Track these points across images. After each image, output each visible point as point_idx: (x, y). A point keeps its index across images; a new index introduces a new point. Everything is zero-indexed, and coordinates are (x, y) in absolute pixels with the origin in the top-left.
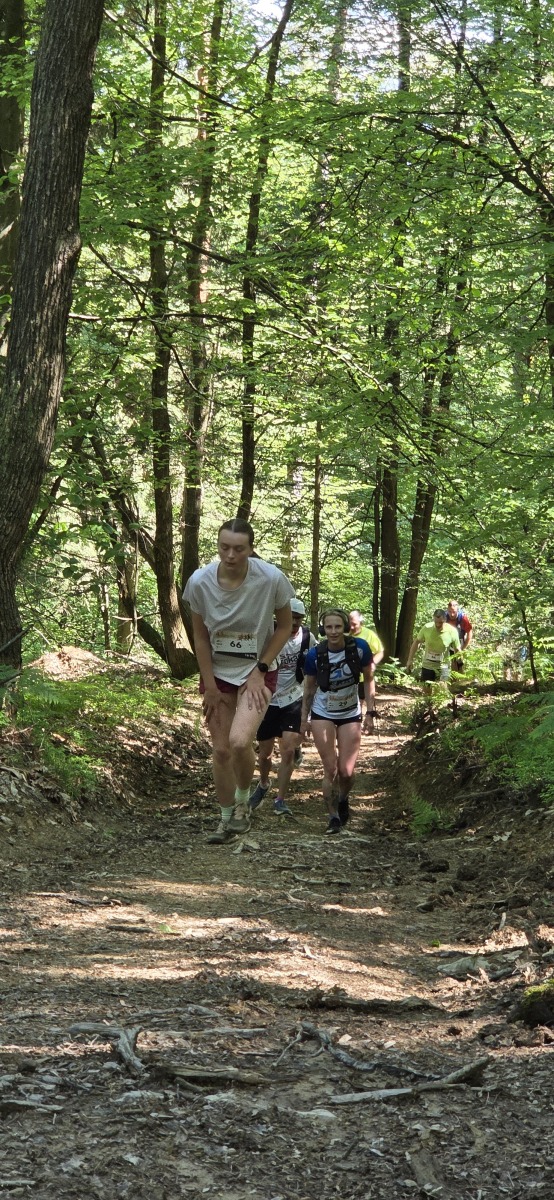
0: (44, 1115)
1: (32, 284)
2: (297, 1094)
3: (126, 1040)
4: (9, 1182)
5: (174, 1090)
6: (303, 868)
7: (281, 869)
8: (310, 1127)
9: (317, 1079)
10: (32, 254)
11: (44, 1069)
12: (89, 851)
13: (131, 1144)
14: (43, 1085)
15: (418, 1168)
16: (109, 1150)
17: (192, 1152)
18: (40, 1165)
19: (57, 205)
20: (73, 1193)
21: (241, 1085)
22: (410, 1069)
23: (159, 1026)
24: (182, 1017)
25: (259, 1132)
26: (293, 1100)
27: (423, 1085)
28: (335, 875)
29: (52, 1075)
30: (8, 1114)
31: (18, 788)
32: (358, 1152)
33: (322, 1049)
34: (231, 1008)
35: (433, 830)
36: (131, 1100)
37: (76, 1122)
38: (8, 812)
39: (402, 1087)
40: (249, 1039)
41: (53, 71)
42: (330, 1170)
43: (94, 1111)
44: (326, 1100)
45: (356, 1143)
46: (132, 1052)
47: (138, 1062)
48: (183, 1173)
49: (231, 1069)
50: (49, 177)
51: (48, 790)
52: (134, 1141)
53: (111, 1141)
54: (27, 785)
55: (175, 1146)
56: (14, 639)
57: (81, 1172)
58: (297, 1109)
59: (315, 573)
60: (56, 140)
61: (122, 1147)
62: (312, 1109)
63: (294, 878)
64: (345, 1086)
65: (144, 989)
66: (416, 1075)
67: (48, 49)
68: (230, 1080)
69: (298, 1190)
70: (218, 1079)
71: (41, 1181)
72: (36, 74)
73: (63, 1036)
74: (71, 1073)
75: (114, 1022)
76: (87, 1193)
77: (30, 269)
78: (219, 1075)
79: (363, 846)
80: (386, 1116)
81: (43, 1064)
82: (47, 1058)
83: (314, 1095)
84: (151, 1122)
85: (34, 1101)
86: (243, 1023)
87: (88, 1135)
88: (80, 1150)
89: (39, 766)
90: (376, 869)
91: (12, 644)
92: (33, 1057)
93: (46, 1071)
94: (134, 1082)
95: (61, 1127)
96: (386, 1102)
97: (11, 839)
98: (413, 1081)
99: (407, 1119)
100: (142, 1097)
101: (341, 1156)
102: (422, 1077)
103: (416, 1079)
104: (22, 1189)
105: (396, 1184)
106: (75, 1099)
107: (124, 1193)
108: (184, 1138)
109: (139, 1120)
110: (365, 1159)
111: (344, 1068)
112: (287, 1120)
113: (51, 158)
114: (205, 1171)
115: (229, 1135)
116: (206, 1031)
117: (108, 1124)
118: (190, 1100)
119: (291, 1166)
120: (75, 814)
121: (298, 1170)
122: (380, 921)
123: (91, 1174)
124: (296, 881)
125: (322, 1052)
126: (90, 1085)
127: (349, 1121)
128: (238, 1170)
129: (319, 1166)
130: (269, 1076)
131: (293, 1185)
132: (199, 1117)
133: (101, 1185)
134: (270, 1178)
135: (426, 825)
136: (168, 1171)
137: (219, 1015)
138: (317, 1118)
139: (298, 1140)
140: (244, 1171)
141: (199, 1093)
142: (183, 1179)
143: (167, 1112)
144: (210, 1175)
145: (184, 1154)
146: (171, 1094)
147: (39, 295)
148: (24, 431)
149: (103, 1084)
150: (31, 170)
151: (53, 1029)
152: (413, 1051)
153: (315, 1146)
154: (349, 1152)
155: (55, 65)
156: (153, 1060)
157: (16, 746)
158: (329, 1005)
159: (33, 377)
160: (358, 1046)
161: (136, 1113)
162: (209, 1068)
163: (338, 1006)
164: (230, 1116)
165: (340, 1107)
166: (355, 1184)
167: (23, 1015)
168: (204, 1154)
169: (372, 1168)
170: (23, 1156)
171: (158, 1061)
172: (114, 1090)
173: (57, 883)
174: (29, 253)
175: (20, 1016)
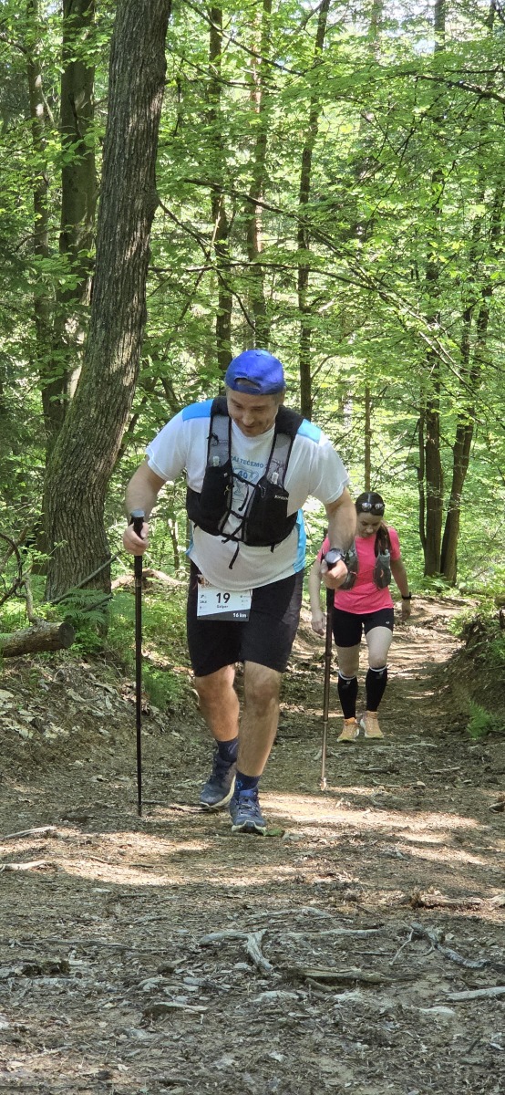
0: (191, 1015)
1: (115, 239)
2: (417, 992)
3: (254, 940)
5: (304, 990)
6: (375, 772)
7: (359, 774)
8: (433, 1023)
9: (433, 977)
10: (113, 213)
11: (181, 970)
12: (181, 759)
13: (275, 1043)
14: (186, 987)
16: (256, 1049)
17: (331, 1049)
18: (195, 1063)
19: (136, 167)
20: (229, 1090)
21: (365, 984)
23: (276, 927)
24: (298, 918)
25: (388, 1029)
26: (413, 997)
28: (409, 778)
29: (189, 976)
30: (159, 1015)
31: (112, 702)
32: (480, 1047)
33: (432, 948)
34: (341, 910)
35: (488, 732)
36: (268, 1000)
37: (221, 1021)
38: (105, 724)
40: (364, 940)
41: (129, 44)
42: (457, 1065)
43: (236, 1011)
44: (444, 997)
45: (479, 1039)
46: (260, 955)
47: (266, 962)
48: (327, 1069)
49: (355, 969)
50: (128, 141)
52: (277, 1039)
53: (256, 1039)
54: (119, 699)
55: (316, 1044)
56: (104, 566)
57: (234, 1069)
58: (417, 1005)
60: (133, 107)
61: (268, 1046)
62: (432, 1006)
63: (372, 782)
64: (460, 983)
65: (255, 891)
67: (124, 23)
68: (355, 980)
69: (430, 1084)
70: (345, 978)
72: (113, 47)
73: (190, 937)
74: (205, 973)
75: (234, 923)
76: (241, 1090)
77: (112, 227)
78: (346, 975)
79: (431, 750)
80: (501, 1012)
81: (179, 965)
82: (182, 960)
83: (433, 993)
84: (290, 1021)
85: (180, 1002)
86: (356, 924)
87: (234, 1034)
88: (228, 1048)
89: (129, 682)
90: (446, 772)
91: (102, 570)
92: (168, 959)
93: (182, 972)
94: (267, 982)
95: (208, 1027)
96: (499, 999)
97: (111, 751)
100: (278, 997)
101: (463, 1050)
104: (182, 1087)
106: (217, 1000)
107: (274, 1089)
108: (321, 1036)
109: (281, 1019)
110: (486, 1053)
111: (454, 967)
112: (412, 1016)
113: (129, 123)
114: (344, 1067)
115: (361, 1032)
116: (323, 933)
117: (251, 1023)
118: (322, 1000)
119: (422, 1062)
120: (164, 725)
121: (427, 1065)
123: (243, 1071)
125: (432, 951)
126: (229, 986)
127: (468, 1017)
128: (374, 1066)
129: (446, 1061)
130: (390, 976)
131: (427, 1078)
132: (333, 1016)
133: (253, 1082)
134: (404, 1073)
135: (482, 728)
136: (311, 1068)
137: (331, 916)
138: (438, 1015)
139: (423, 1035)
140: (380, 1066)
141: (328, 992)
142: (326, 1075)
143: (303, 1010)
144: (350, 1071)
145: (324, 1051)
146: (304, 994)
147: (121, 250)
148: (109, 375)
149: (239, 985)
150: (111, 136)
151: (179, 931)
153: (440, 1041)
154: (473, 1046)
155: (131, 38)
156: (280, 961)
157: (108, 664)
158: (428, 903)
159: (117, 326)
160: (463, 944)
161: (278, 1013)
162: (335, 968)
163: (436, 906)
164: (359, 1014)
165: (457, 1003)
166: (481, 1077)
167: (151, 918)
168: (342, 1052)
169: (496, 1062)
170: (178, 1054)
171: (284, 961)
172: (251, 991)
173: (160, 792)
174: (111, 212)
175: (148, 918)
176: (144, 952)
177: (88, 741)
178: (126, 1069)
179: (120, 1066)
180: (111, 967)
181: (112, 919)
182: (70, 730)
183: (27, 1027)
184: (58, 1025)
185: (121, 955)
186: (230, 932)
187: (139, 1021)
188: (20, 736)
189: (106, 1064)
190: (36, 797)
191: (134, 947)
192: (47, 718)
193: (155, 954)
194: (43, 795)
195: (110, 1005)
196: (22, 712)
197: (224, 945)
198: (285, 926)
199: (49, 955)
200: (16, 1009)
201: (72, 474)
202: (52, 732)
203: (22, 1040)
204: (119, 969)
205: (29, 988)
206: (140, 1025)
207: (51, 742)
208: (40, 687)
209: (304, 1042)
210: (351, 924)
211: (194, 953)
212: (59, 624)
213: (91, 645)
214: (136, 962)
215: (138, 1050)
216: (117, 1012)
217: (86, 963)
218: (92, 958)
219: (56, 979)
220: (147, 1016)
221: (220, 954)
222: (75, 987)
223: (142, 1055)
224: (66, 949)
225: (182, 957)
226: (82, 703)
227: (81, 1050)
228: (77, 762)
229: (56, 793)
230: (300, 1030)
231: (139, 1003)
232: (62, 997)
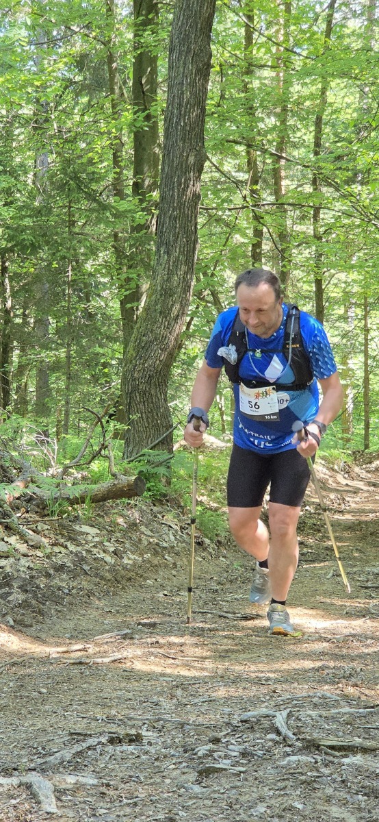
0: (234, 775)
1: (173, 187)
3: (281, 719)
5: (319, 755)
6: (373, 587)
7: (361, 588)
10: (172, 166)
11: (226, 740)
13: (297, 795)
14: (230, 753)
16: (282, 800)
17: (339, 800)
18: (236, 810)
19: (189, 132)
21: (365, 750)
23: (298, 707)
24: (314, 700)
29: (232, 744)
30: (210, 774)
31: (175, 536)
34: (347, 694)
36: (292, 763)
37: (256, 779)
38: (169, 553)
40: (365, 717)
41: (183, 39)
43: (267, 771)
46: (286, 728)
47: (290, 734)
48: (334, 815)
49: (357, 739)
50: (183, 112)
52: (298, 793)
53: (282, 793)
54: (180, 533)
55: (327, 797)
56: (168, 432)
57: (266, 815)
59: (366, 378)
60: (187, 87)
61: (291, 797)
63: (370, 596)
65: (282, 679)
67: (180, 23)
68: (357, 747)
70: (349, 747)
72: (171, 41)
73: (233, 715)
74: (244, 742)
75: (266, 704)
77: (172, 177)
78: (350, 744)
81: (225, 736)
84: (309, 779)
85: (225, 764)
86: (358, 705)
87: (266, 789)
88: (262, 799)
89: (187, 519)
91: (166, 436)
92: (217, 731)
93: (227, 741)
94: (291, 749)
95: (247, 783)
97: (174, 573)
100: (299, 761)
106: (253, 763)
108: (332, 790)
109: (301, 778)
113: (184, 99)
114: (349, 813)
115: (363, 788)
116: (333, 711)
117: (279, 781)
118: (332, 763)
120: (213, 552)
123: (272, 817)
126: (262, 752)
128: (372, 814)
132: (340, 775)
136: (324, 814)
137: (339, 698)
140: (376, 813)
141: (337, 757)
142: (335, 820)
143: (318, 771)
144: (354, 817)
145: (334, 802)
146: (319, 758)
147: (179, 195)
148: (170, 289)
149: (270, 751)
150: (170, 108)
155: (185, 34)
156: (300, 733)
157: (172, 507)
159: (176, 252)
161: (299, 773)
162: (342, 739)
164: (361, 774)
167: (204, 700)
168: (348, 802)
170: (224, 804)
171: (304, 733)
172: (279, 756)
173: (210, 604)
174: (170, 166)
175: (202, 700)
176: (198, 725)
177: (156, 566)
178: (185, 815)
179: (180, 812)
180: (174, 738)
181: (174, 701)
182: (143, 557)
183: (111, 783)
184: (135, 781)
185: (182, 728)
186: (264, 711)
187: (195, 779)
188: (105, 562)
189: (170, 811)
190: (117, 608)
191: (191, 722)
192: (125, 548)
193: (207, 727)
194: (122, 607)
195: (173, 766)
196: (106, 544)
197: (258, 720)
198: (305, 706)
199: (127, 728)
200: (103, 769)
201: (143, 364)
202: (129, 559)
203: (107, 792)
204: (180, 739)
205: (113, 753)
206: (196, 781)
207: (129, 566)
208: (118, 524)
209: (319, 794)
210: (354, 705)
211: (236, 726)
212: (134, 477)
213: (158, 493)
214: (193, 734)
215: (194, 801)
216: (178, 772)
217: (156, 735)
218: (160, 731)
219: (132, 747)
220: (200, 775)
221: (256, 727)
222: (146, 753)
223: (197, 804)
224: (140, 723)
225: (227, 730)
226: (151, 537)
227: (151, 801)
228: (148, 581)
229: (132, 605)
230: (316, 786)
231: (195, 765)
232: (137, 760)
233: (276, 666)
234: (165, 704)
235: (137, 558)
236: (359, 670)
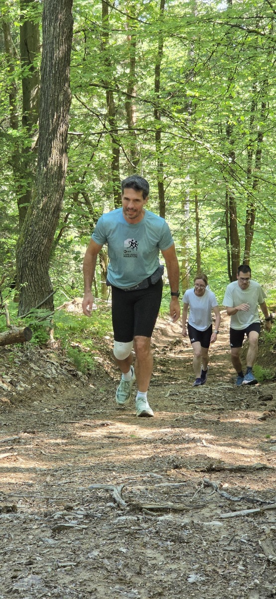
0: (78, 530)
1: (49, 118)
2: (203, 514)
3: (117, 492)
4: (63, 564)
5: (142, 515)
6: (200, 402)
7: (189, 403)
8: (210, 530)
9: (212, 506)
10: (47, 103)
11: (77, 508)
12: (93, 399)
13: (122, 543)
14: (77, 516)
15: (265, 548)
16: (112, 546)
17: (152, 545)
18: (78, 555)
19: (59, 78)
20: (95, 568)
21: (175, 511)
22: (258, 499)
24: (144, 479)
25: (185, 534)
26: (201, 517)
27: (265, 507)
28: (216, 405)
29: (81, 510)
30: (61, 531)
31: (56, 370)
32: (235, 541)
33: (214, 491)
34: (168, 473)
35: (264, 379)
36: (121, 521)
37: (94, 533)
38: (51, 382)
39: (255, 508)
40: (178, 488)
41: (52, 11)
42: (221, 551)
43: (103, 527)
44: (218, 516)
45: (234, 537)
46: (120, 498)
47: (123, 502)
48: (149, 555)
49: (170, 503)
50: (54, 64)
51: (71, 371)
52: (124, 541)
53: (112, 541)
54: (60, 368)
55: (144, 543)
56: (50, 296)
57: (99, 558)
58: (203, 521)
59: (198, 255)
60: (56, 45)
61: (118, 544)
62: (211, 521)
63: (195, 408)
64: (227, 509)
65: (124, 466)
66: (262, 502)
68: (170, 509)
69: (206, 562)
70: (164, 508)
71: (79, 563)
72: (44, 13)
73: (85, 491)
74: (90, 509)
75: (109, 483)
76: (102, 568)
77: (47, 111)
78: (164, 506)
79: (229, 389)
80: (248, 523)
81: (77, 505)
82: (79, 502)
83: (212, 514)
84: (131, 531)
85: (73, 524)
86: (175, 481)
87: (101, 539)
88: (97, 547)
89: (65, 359)
90: (236, 401)
91: (48, 298)
92: (72, 502)
95: (88, 536)
96: (247, 516)
97: (54, 396)
98: (260, 505)
99: (258, 524)
100: (126, 519)
101: (226, 544)
102: (265, 503)
103: (262, 504)
104: (70, 567)
105: (255, 556)
106: (93, 522)
107: (120, 567)
108: (148, 538)
109: (126, 530)
110: (238, 545)
111: (226, 500)
112: (199, 527)
113: (54, 54)
114: (159, 554)
115: (170, 536)
116: (156, 485)
117: (110, 533)
118: (150, 520)
119: (202, 550)
120: (85, 381)
121: (205, 552)
122: (240, 426)
123: (103, 558)
124: (197, 409)
125: (214, 493)
126: (101, 515)
127: (230, 526)
128: (176, 553)
129: (216, 549)
130: (189, 506)
131: (204, 559)
132: (155, 528)
133: (109, 564)
134: (192, 556)
135: (260, 377)
136: (141, 555)
137: (162, 477)
138: (213, 525)
139: (204, 537)
140: (179, 553)
141: (154, 516)
142: (149, 559)
143: (139, 526)
144: (162, 556)
145: (149, 546)
146: (141, 517)
147: (52, 124)
148: (48, 192)
149: (107, 514)
150: (45, 61)
151: (80, 488)
152: (259, 490)
153: (214, 539)
154: (231, 541)
155: (53, 7)
156: (130, 501)
157: (54, 349)
158: (217, 469)
159: (52, 165)
160: (232, 488)
161: (124, 527)
162: (159, 503)
163: (221, 470)
164: (170, 527)
165: (225, 519)
166: (234, 557)
167: (66, 482)
168: (159, 546)
169: (242, 549)
170: (69, 551)
171: (133, 501)
172: (112, 517)
173: (78, 416)
174: (46, 103)
175: (64, 482)
176: (59, 499)
177: (41, 391)
178: (41, 559)
179: (38, 558)
180: (40, 508)
181: (44, 484)
182: (31, 386)
184: (7, 538)
185: (47, 501)
187: (50, 535)
188: (3, 389)
189: (30, 557)
190: (11, 422)
191: (55, 497)
192: (18, 379)
193: (65, 500)
194: (15, 421)
195: (35, 527)
196: (5, 376)
198: (137, 483)
199: (7, 503)
201: (31, 247)
202: (21, 387)
204: (44, 509)
206: (51, 536)
207: (21, 392)
208: (15, 363)
209: (138, 542)
210: (172, 481)
212: (24, 328)
213: (44, 340)
214: (54, 505)
215: (49, 550)
216: (40, 530)
217: (27, 506)
218: (31, 504)
219: (8, 515)
220: (54, 531)
222: (18, 518)
223: (50, 552)
224: (17, 499)
226: (38, 371)
227: (17, 551)
228: (35, 402)
229: (22, 419)
230: (137, 536)
231: (52, 525)
232: (10, 524)
233: (121, 457)
234: (37, 486)
235: (27, 386)
236: (180, 458)
